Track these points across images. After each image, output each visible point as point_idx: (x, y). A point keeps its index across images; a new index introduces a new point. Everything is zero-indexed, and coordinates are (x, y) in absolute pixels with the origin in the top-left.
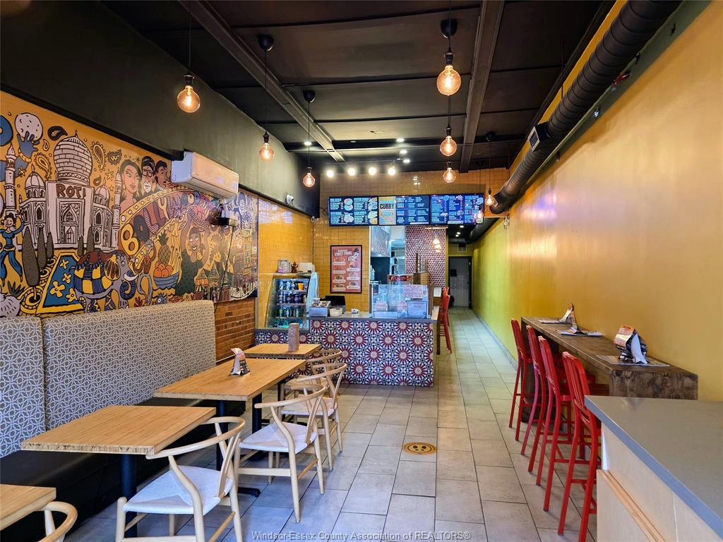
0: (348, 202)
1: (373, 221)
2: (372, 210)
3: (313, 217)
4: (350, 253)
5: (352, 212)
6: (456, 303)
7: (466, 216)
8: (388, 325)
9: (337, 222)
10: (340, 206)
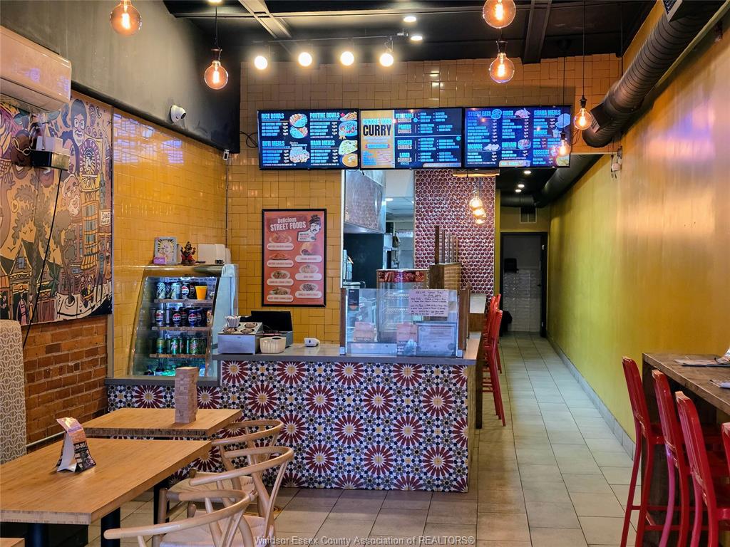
0: (298, 120)
1: (350, 160)
2: (348, 138)
3: (227, 152)
4: (302, 225)
5: (305, 141)
6: (514, 326)
7: (535, 152)
8: (378, 371)
9: (276, 163)
10: (281, 128)
